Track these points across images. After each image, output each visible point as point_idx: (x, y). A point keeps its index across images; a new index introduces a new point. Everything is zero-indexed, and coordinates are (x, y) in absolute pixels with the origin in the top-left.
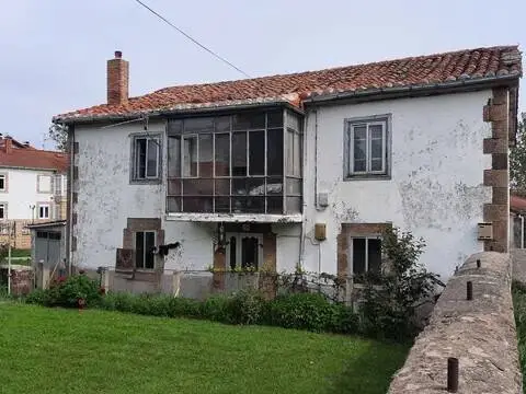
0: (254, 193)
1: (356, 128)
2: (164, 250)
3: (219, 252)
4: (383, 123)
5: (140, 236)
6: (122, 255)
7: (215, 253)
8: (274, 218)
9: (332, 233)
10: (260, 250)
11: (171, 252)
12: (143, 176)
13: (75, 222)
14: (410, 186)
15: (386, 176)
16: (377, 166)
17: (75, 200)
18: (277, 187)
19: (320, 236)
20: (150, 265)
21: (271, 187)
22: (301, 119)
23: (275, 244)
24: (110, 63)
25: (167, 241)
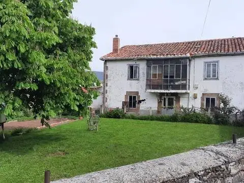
0: (176, 84)
1: (208, 65)
2: (140, 102)
3: (160, 102)
4: (217, 63)
5: (131, 97)
6: (124, 103)
7: (158, 102)
8: (184, 91)
9: (199, 96)
10: (174, 102)
11: (142, 102)
12: (132, 78)
13: (106, 93)
14: (225, 83)
15: (217, 79)
16: (214, 76)
17: (107, 86)
18: (184, 82)
19: (195, 97)
20: (134, 106)
21: (183, 82)
22: (190, 61)
23: (179, 100)
24: (114, 39)
25: (141, 99)
